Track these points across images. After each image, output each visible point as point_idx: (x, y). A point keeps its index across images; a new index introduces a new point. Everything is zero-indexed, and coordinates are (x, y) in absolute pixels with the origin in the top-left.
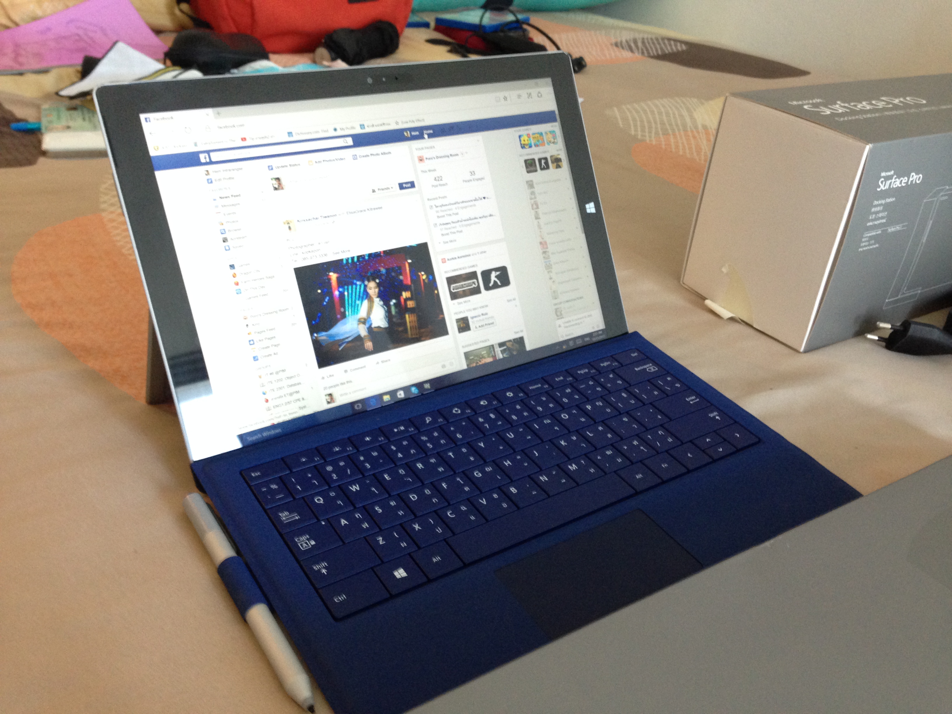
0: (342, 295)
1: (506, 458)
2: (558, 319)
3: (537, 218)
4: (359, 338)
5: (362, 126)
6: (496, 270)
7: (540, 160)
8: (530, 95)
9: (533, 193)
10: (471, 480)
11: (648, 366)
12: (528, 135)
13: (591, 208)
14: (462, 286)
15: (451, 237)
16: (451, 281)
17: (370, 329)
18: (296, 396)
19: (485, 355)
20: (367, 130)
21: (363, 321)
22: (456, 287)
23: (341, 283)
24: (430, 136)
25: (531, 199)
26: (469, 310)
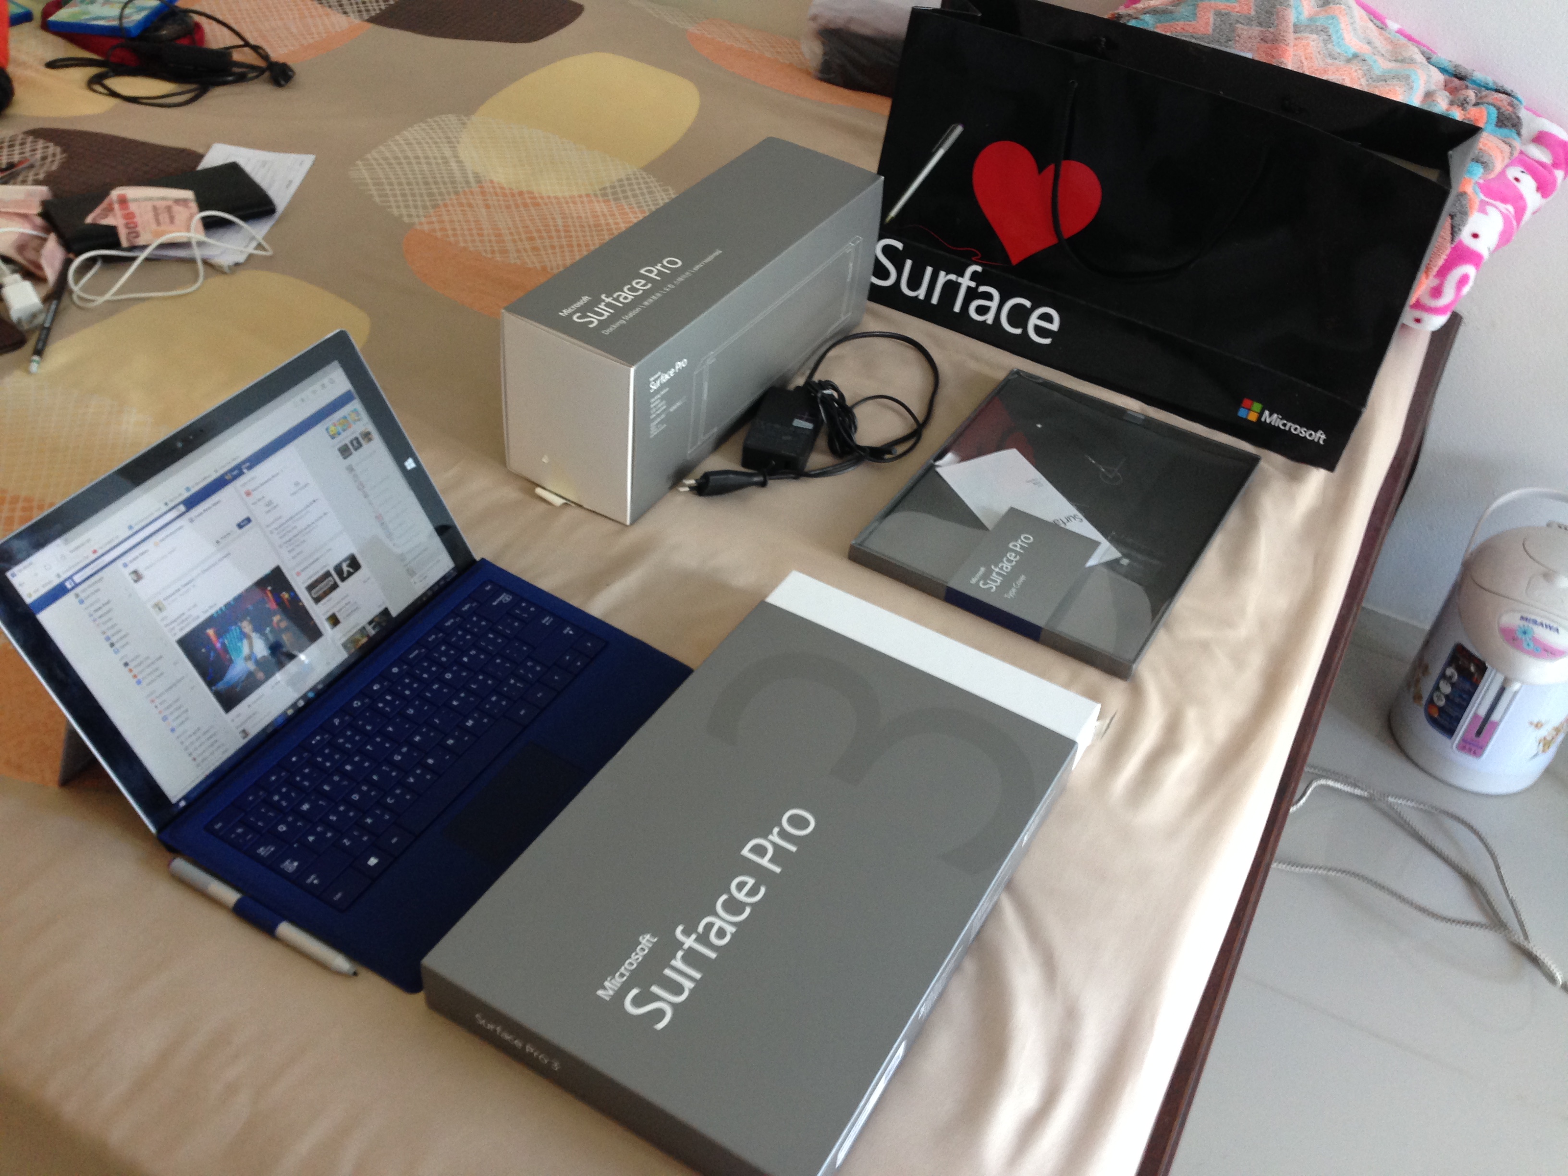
0: (223, 644)
1: (415, 734)
2: (412, 577)
3: (366, 496)
4: (250, 674)
5: (188, 489)
6: (345, 560)
7: (351, 442)
8: (323, 386)
9: (355, 476)
10: (394, 765)
11: (502, 596)
12: (335, 425)
13: (410, 464)
14: (321, 589)
15: (298, 550)
16: (310, 588)
17: (258, 663)
18: (216, 745)
19: (360, 638)
20: (194, 490)
21: (248, 658)
22: (316, 592)
23: (220, 635)
24: (250, 468)
25: (355, 481)
26: (333, 607)
